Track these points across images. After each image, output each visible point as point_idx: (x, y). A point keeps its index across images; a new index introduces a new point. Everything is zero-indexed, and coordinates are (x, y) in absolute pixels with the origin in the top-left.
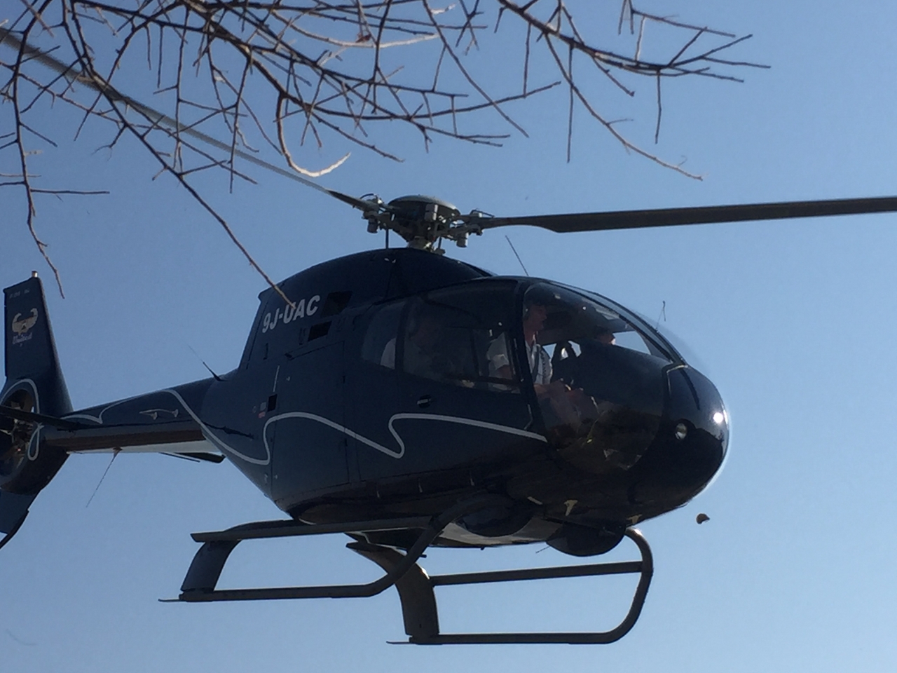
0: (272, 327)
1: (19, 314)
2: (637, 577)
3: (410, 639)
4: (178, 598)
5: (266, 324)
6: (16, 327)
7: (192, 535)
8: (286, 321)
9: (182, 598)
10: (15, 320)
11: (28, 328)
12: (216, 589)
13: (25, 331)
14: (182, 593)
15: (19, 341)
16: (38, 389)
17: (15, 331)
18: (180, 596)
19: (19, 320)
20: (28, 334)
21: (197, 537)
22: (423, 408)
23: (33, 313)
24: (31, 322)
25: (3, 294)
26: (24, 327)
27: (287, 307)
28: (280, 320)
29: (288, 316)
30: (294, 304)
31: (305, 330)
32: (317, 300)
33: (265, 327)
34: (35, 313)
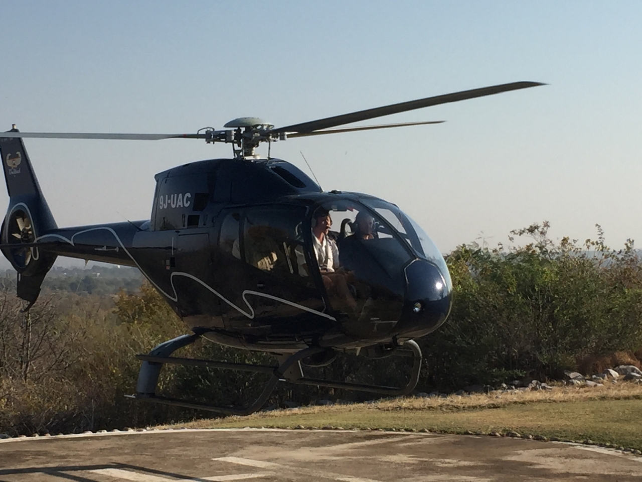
0: (165, 207)
1: (9, 155)
5: (162, 203)
6: (9, 163)
8: (173, 206)
10: (8, 158)
11: (17, 164)
16: (30, 211)
17: (9, 166)
19: (10, 158)
20: (17, 169)
21: (140, 357)
22: (261, 290)
24: (18, 161)
26: (14, 164)
27: (172, 196)
28: (169, 205)
29: (173, 203)
30: (176, 195)
31: (185, 216)
32: (190, 196)
33: (161, 205)
34: (20, 155)
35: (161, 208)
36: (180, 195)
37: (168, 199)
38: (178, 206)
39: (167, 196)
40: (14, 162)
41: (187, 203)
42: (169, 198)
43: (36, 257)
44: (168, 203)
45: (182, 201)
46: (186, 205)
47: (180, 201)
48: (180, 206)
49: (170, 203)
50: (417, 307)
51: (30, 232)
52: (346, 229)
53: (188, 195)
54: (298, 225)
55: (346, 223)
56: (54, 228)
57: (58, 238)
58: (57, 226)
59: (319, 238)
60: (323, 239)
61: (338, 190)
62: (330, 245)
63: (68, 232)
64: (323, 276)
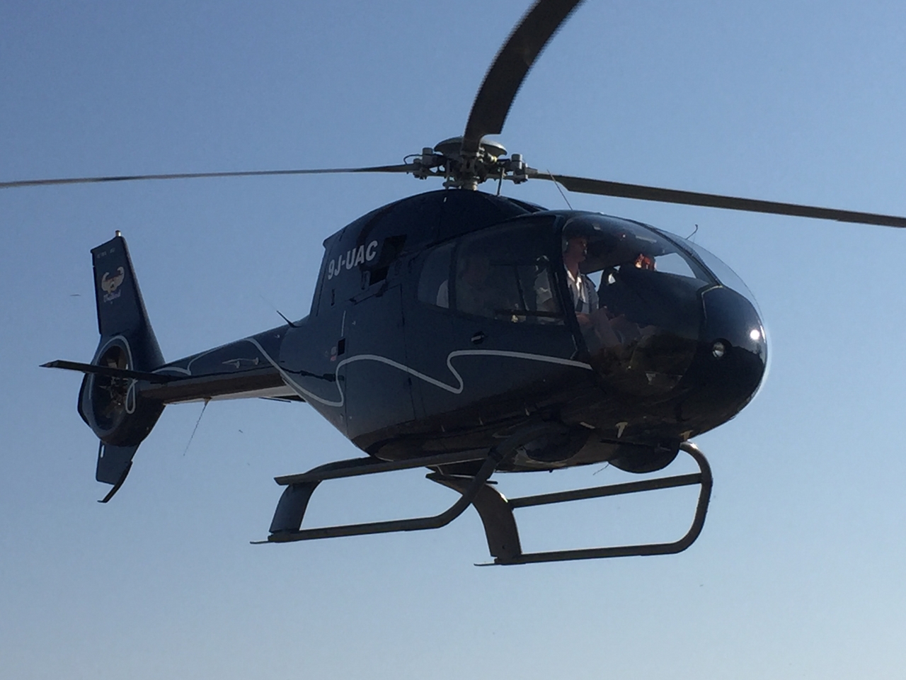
0: (337, 273)
1: (107, 274)
2: (698, 488)
3: (495, 560)
4: (267, 540)
5: (331, 270)
6: (106, 286)
7: (276, 479)
8: (349, 267)
9: (271, 540)
10: (105, 276)
11: (116, 287)
12: (301, 529)
13: (114, 289)
14: (270, 534)
15: (109, 299)
16: (129, 344)
17: (104, 290)
18: (269, 537)
19: (107, 278)
20: (116, 292)
21: (280, 481)
22: (478, 345)
23: (119, 271)
24: (119, 280)
25: (91, 255)
26: (113, 286)
27: (349, 253)
29: (350, 263)
30: (354, 250)
31: (366, 275)
32: (375, 246)
33: (330, 274)
34: (122, 272)
35: (330, 277)
36: (362, 247)
37: (342, 260)
38: (356, 264)
39: (340, 257)
40: (113, 283)
41: (371, 254)
42: (344, 258)
43: (130, 409)
44: (341, 266)
45: (363, 256)
46: (369, 258)
47: (360, 256)
48: (359, 263)
49: (345, 264)
50: (718, 350)
53: (375, 243)
58: (164, 361)
59: (571, 271)
60: (577, 274)
62: (587, 286)
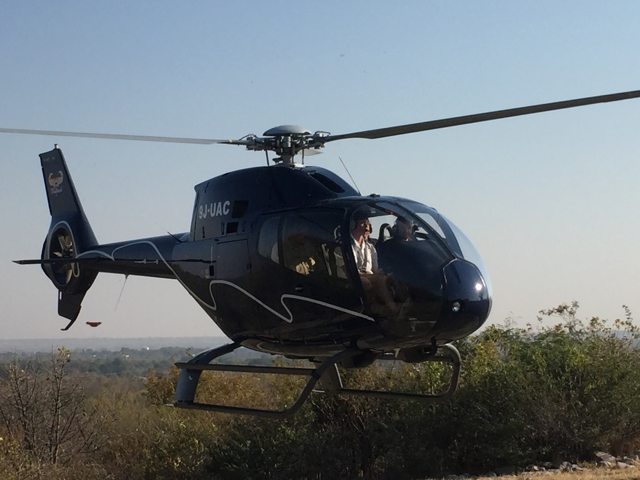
0: (205, 217)
6: (52, 182)
7: (175, 364)
8: (213, 215)
9: (177, 405)
10: (50, 177)
11: (59, 183)
13: (58, 185)
15: (55, 192)
16: (72, 230)
17: (51, 185)
19: (52, 177)
21: (178, 365)
22: (300, 293)
24: (60, 180)
25: (39, 158)
26: (56, 183)
27: (212, 204)
28: (209, 214)
29: (213, 212)
30: (215, 204)
31: (224, 224)
32: (229, 204)
33: (201, 215)
34: (62, 174)
35: (201, 217)
36: (220, 203)
37: (208, 209)
38: (217, 215)
39: (206, 206)
40: (56, 181)
41: (226, 210)
42: (209, 207)
43: (76, 274)
44: (207, 213)
45: (221, 210)
46: (226, 213)
47: (219, 209)
48: (219, 214)
49: (210, 213)
50: (456, 306)
51: (71, 250)
52: (384, 234)
53: (228, 203)
54: (336, 229)
55: (384, 227)
56: (96, 245)
57: (99, 254)
58: (98, 244)
59: (358, 240)
60: (362, 242)
61: (377, 194)
62: (369, 248)
63: (108, 248)
64: (361, 277)
